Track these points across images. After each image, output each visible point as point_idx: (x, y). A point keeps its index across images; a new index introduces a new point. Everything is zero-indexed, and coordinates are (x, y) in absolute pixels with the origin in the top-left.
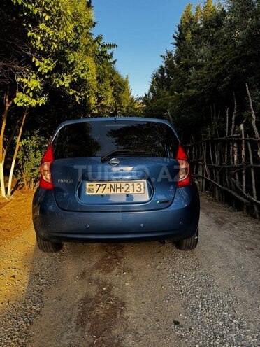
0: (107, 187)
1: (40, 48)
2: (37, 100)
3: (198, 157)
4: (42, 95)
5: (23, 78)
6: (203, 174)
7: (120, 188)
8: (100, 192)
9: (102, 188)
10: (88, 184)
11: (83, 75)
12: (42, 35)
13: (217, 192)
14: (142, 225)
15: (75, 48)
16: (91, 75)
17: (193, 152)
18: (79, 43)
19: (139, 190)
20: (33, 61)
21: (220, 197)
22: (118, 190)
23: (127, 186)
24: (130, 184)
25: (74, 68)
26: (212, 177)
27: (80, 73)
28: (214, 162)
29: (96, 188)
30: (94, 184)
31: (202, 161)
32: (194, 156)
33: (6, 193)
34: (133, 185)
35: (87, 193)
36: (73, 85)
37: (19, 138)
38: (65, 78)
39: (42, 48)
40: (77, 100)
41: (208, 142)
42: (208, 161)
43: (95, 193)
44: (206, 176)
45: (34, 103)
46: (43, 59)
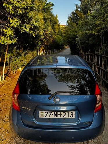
0: (52, 114)
1: (12, 12)
2: (12, 40)
3: (92, 61)
4: (15, 38)
5: (4, 29)
6: (94, 70)
7: (60, 115)
8: (47, 117)
9: (49, 114)
10: (40, 112)
11: (36, 24)
12: (12, 6)
13: (101, 81)
14: (73, 138)
15: (32, 9)
16: (41, 24)
17: (89, 58)
18: (34, 6)
19: (72, 116)
20: (9, 19)
21: (102, 84)
22: (59, 116)
23: (64, 114)
24: (66, 112)
25: (31, 20)
26: (99, 73)
27: (34, 23)
28: (101, 66)
29: (45, 114)
30: (44, 112)
31: (95, 63)
32: (90, 59)
33: (2, 79)
34: (68, 113)
35: (40, 117)
36: (31, 29)
37: (6, 53)
38: (27, 26)
39: (13, 13)
40: (34, 35)
41: (98, 56)
42: (98, 65)
43: (44, 117)
44: (96, 71)
45: (10, 42)
46: (14, 18)
